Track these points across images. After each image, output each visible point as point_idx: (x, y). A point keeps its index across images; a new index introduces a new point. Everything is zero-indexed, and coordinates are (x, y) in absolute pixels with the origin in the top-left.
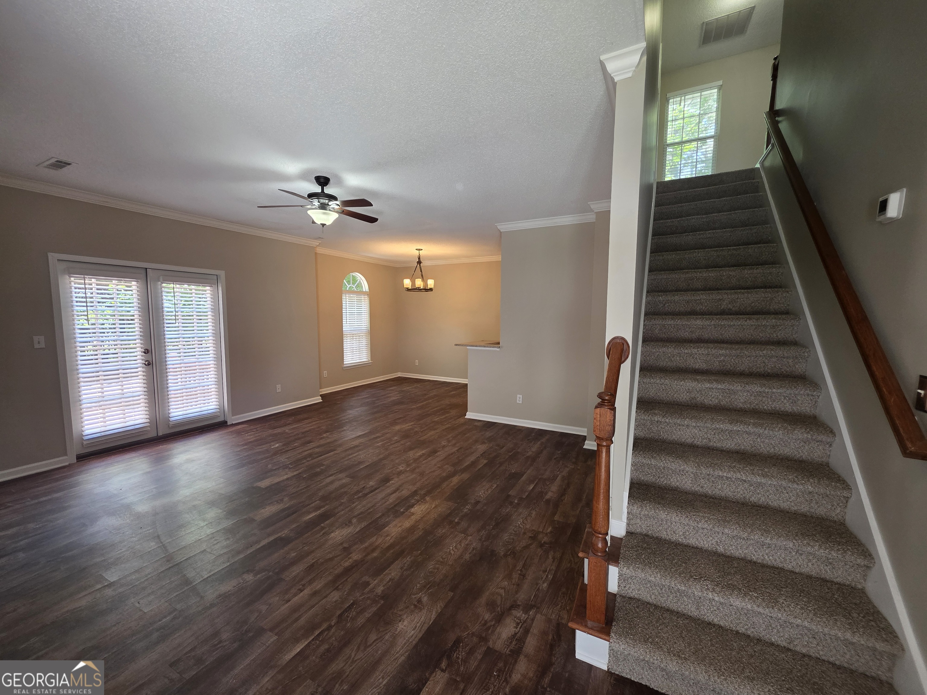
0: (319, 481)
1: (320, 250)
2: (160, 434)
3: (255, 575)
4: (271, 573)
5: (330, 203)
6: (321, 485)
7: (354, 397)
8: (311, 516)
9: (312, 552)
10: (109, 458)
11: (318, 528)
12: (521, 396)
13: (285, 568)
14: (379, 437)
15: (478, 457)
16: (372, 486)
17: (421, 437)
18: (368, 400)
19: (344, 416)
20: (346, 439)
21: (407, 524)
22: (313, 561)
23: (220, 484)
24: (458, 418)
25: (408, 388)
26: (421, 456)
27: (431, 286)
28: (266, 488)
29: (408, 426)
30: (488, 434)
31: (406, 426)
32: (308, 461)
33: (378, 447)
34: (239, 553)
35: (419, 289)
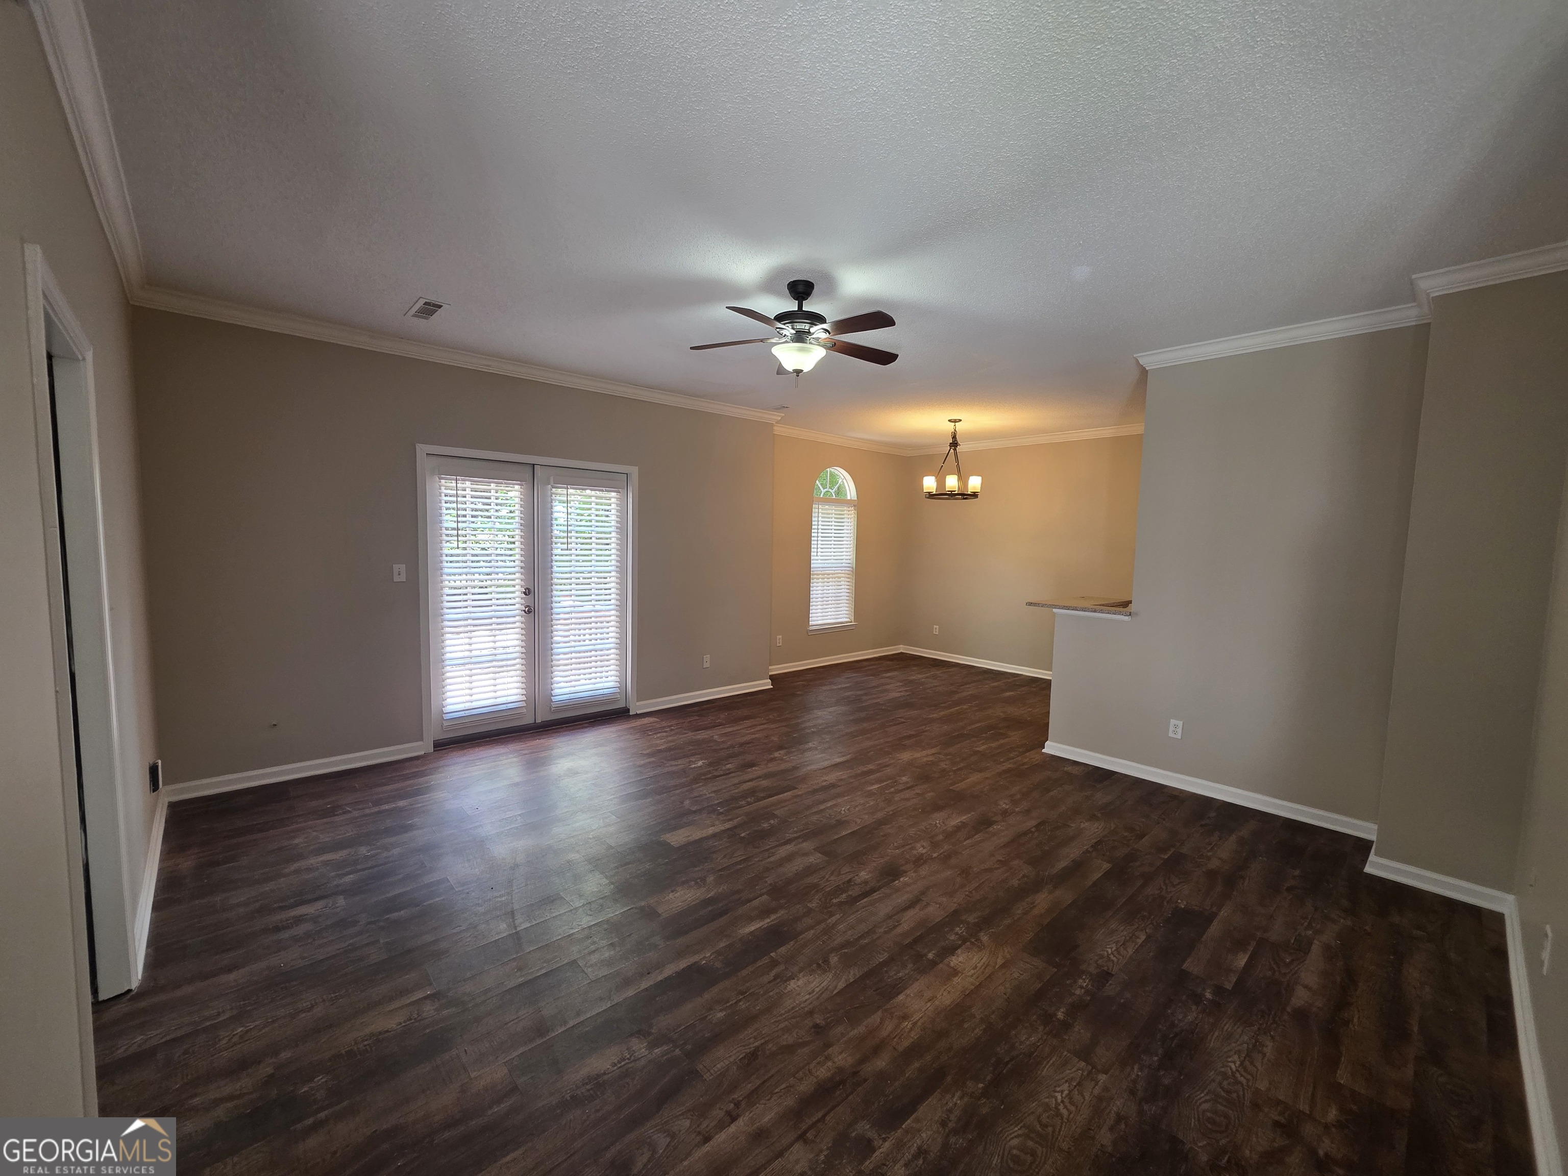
0: (768, 850)
1: (778, 430)
2: (539, 721)
3: (652, 1046)
4: (677, 1051)
5: (812, 330)
6: (772, 859)
7: (825, 685)
8: (753, 927)
9: (754, 1018)
10: (471, 751)
11: (765, 960)
12: (1180, 723)
13: (704, 1047)
14: (871, 772)
15: (1087, 851)
16: (866, 882)
17: (954, 783)
18: (849, 693)
19: (809, 721)
20: (814, 767)
21: (946, 996)
22: (756, 1044)
23: (609, 825)
24: (1028, 751)
25: (920, 676)
26: (958, 828)
27: (974, 488)
28: (680, 848)
29: (927, 756)
30: (1102, 797)
31: (922, 755)
32: (749, 804)
33: (871, 794)
34: (627, 982)
35: (952, 495)
